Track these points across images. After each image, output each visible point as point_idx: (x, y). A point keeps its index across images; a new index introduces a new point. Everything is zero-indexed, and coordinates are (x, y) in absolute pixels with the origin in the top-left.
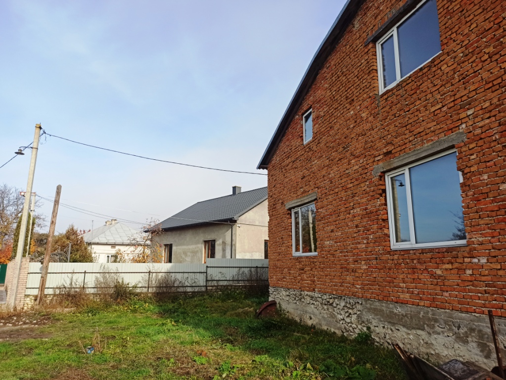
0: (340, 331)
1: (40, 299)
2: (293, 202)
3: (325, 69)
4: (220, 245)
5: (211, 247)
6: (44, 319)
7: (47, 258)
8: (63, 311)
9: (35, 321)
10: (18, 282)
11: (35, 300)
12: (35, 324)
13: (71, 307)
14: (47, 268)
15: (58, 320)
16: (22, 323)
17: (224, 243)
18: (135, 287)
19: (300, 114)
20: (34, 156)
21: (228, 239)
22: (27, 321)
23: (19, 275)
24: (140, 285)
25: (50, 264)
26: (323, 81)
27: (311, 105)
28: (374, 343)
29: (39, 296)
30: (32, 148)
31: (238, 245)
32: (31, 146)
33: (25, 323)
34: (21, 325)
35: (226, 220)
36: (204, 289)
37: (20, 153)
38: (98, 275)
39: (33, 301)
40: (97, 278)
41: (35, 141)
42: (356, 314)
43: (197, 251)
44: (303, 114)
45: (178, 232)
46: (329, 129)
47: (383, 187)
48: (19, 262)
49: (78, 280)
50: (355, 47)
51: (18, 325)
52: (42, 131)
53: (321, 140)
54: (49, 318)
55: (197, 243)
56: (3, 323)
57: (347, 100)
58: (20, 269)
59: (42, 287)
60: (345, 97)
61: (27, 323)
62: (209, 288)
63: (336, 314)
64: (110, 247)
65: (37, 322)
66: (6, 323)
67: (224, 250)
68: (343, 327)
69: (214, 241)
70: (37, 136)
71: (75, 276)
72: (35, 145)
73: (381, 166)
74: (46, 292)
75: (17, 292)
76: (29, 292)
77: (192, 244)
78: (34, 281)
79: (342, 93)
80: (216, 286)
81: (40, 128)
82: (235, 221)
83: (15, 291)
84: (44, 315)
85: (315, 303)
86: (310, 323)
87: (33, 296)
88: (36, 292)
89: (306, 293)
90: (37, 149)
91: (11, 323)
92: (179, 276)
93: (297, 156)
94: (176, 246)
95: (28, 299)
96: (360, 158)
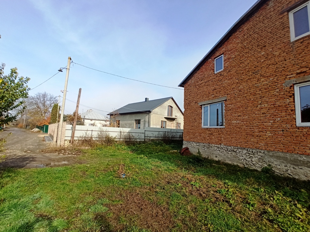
0: (242, 164)
1: (72, 142)
2: (206, 102)
3: (238, 33)
4: (143, 122)
5: (138, 122)
6: (78, 152)
7: (75, 123)
8: (85, 148)
9: (74, 153)
10: (61, 134)
11: (70, 142)
12: (74, 154)
13: (88, 146)
14: (75, 127)
15: (85, 153)
16: (67, 154)
17: (145, 121)
18: (115, 138)
19: (213, 58)
20: (67, 73)
21: (147, 120)
22: (70, 153)
23: (62, 130)
24: (117, 138)
25: (76, 126)
26: (235, 40)
27: (224, 53)
28: (274, 173)
29: (72, 140)
30: (67, 69)
31: (151, 122)
32: (66, 67)
33: (69, 154)
34: (67, 155)
35: (147, 111)
36: (144, 140)
37: (60, 71)
38: (98, 132)
39: (69, 143)
40: (98, 133)
41: (68, 65)
42: (257, 157)
43: (132, 124)
44: (215, 58)
45: (123, 116)
46: (240, 63)
47: (293, 92)
48: (62, 124)
49: (89, 133)
50: (269, 16)
51: (66, 155)
52: (71, 61)
53: (231, 70)
54: (81, 152)
55: (131, 120)
56: (58, 153)
57: (257, 47)
58: (62, 127)
59: (73, 136)
60: (257, 45)
61: (70, 154)
62: (146, 140)
63: (239, 156)
64: (90, 120)
65: (75, 153)
66: (60, 153)
67: (145, 124)
68: (245, 163)
69: (140, 120)
70: (69, 63)
71: (88, 132)
72: (68, 67)
73: (293, 81)
74: (75, 138)
75: (61, 138)
76: (66, 138)
77: (129, 121)
78: (69, 133)
79: (253, 43)
80: (149, 139)
81: (71, 59)
82: (151, 112)
83: (60, 138)
84: (77, 150)
85: (221, 150)
86: (217, 159)
87: (69, 140)
88: (69, 138)
89: (214, 145)
90: (69, 69)
91: (62, 154)
92: (134, 134)
93: (210, 79)
94: (122, 121)
95: (66, 142)
96: (270, 77)
